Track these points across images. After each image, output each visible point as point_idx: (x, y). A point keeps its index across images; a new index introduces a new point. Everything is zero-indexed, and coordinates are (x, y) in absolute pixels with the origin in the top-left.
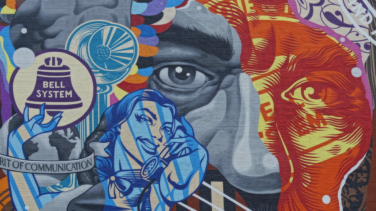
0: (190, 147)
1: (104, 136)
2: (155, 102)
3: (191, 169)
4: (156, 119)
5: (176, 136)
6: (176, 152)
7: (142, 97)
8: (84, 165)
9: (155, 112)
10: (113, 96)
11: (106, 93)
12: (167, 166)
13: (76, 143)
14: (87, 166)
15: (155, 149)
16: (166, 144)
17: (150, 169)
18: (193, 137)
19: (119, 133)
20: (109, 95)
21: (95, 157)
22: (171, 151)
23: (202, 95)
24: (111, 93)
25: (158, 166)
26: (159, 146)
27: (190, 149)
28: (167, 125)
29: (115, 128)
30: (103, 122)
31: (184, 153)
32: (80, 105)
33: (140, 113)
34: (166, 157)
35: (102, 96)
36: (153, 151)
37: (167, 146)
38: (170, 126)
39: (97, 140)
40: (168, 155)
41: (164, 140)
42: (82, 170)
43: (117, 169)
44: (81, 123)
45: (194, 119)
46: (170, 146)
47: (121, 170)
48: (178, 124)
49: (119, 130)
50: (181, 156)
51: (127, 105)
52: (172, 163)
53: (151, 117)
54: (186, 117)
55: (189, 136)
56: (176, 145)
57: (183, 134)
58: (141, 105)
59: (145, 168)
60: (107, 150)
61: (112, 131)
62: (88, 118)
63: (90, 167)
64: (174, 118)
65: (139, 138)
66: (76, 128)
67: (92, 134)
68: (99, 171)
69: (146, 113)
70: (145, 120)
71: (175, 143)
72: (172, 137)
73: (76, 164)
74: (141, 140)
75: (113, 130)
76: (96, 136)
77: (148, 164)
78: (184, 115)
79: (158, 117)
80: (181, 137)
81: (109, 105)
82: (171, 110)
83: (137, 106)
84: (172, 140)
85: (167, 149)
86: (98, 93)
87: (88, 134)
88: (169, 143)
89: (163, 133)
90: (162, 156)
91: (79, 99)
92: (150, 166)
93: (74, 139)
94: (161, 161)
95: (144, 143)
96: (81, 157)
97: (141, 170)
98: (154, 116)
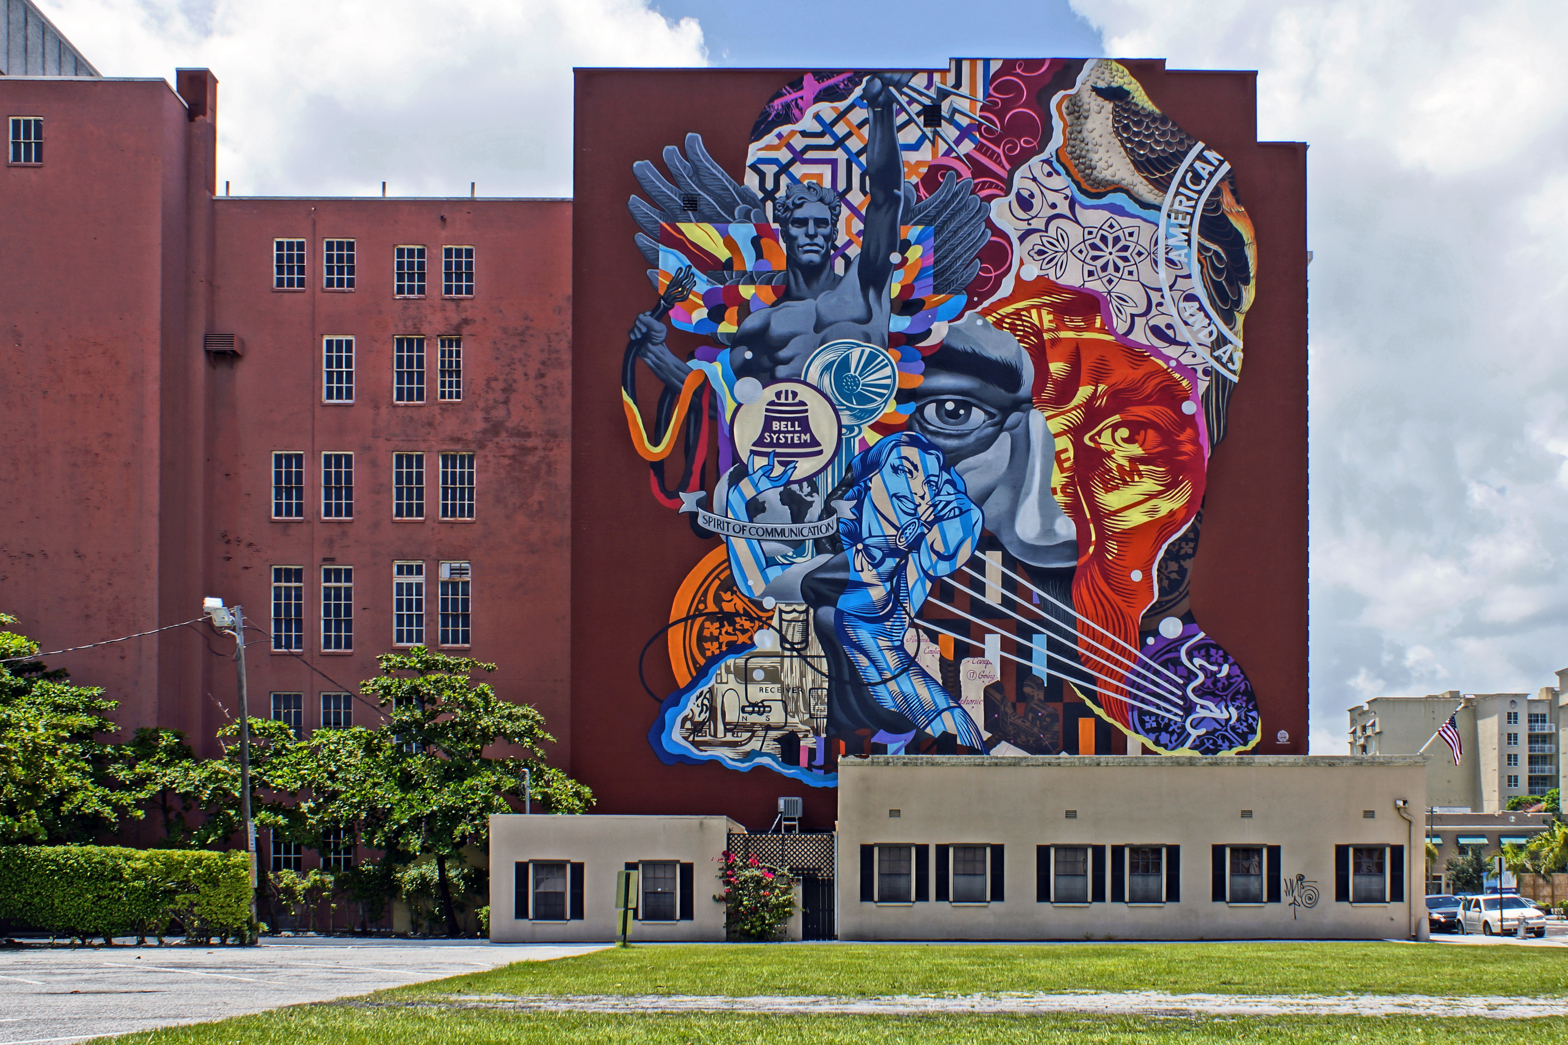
0: (961, 506)
1: (851, 492)
2: (916, 449)
3: (961, 535)
4: (917, 471)
5: (943, 492)
6: (942, 513)
7: (900, 441)
8: (824, 529)
9: (917, 461)
10: (863, 441)
11: (854, 437)
12: (930, 530)
13: (813, 502)
14: (827, 530)
15: (915, 510)
16: (930, 503)
17: (908, 535)
18: (965, 494)
19: (870, 488)
20: (857, 439)
21: (838, 519)
22: (936, 512)
23: (978, 439)
24: (860, 437)
25: (919, 531)
26: (920, 505)
27: (960, 509)
28: (932, 478)
29: (865, 482)
30: (849, 475)
31: (952, 514)
32: (820, 452)
33: (897, 463)
34: (929, 520)
35: (848, 440)
36: (913, 512)
37: (931, 506)
38: (936, 479)
39: (841, 497)
40: (932, 517)
41: (928, 497)
42: (821, 535)
43: (865, 534)
44: (822, 476)
45: (968, 470)
46: (935, 506)
47: (871, 536)
48: (945, 476)
49: (870, 485)
50: (948, 518)
51: (880, 453)
52: (936, 527)
53: (912, 468)
54: (958, 467)
55: (959, 492)
56: (943, 504)
57: (952, 491)
58: (899, 452)
59: (902, 534)
60: (853, 510)
61: (861, 486)
62: (830, 468)
64: (941, 469)
65: (895, 495)
66: (815, 483)
67: (835, 490)
68: (842, 537)
69: (906, 463)
70: (904, 471)
71: (941, 501)
72: (938, 494)
73: (814, 528)
74: (898, 498)
75: (862, 484)
76: (840, 492)
77: (906, 528)
78: (954, 465)
79: (920, 467)
80: (949, 494)
81: (857, 452)
82: (938, 458)
83: (894, 454)
84: (937, 498)
85: (932, 509)
86: (843, 437)
87: (830, 490)
88: (933, 501)
89: (926, 488)
90: (923, 518)
91: (819, 445)
92: (908, 531)
93: (812, 496)
94: (923, 524)
95: (901, 501)
96: (820, 518)
97: (896, 536)
98: (916, 467)
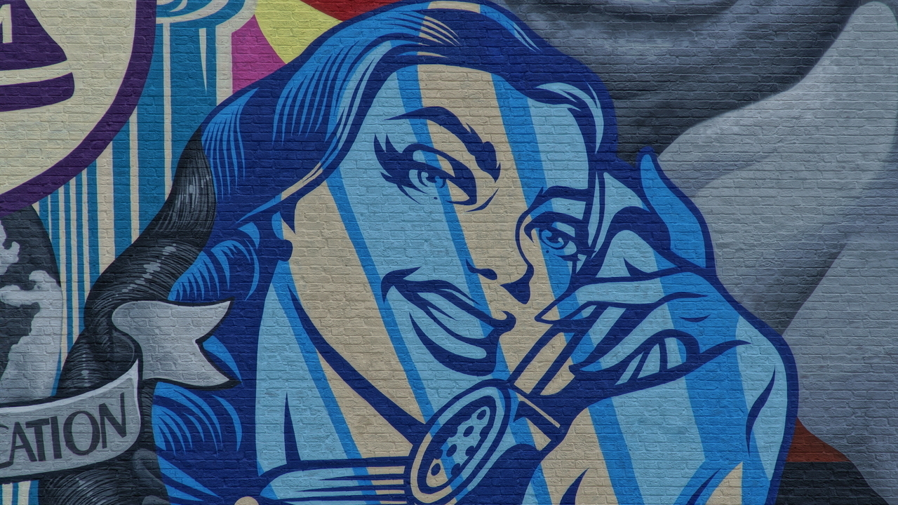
2: (487, 76)
3: (694, 456)
4: (494, 171)
7: (414, 43)
8: (82, 433)
9: (492, 130)
10: (250, 37)
11: (211, 23)
13: (35, 308)
14: (98, 437)
16: (554, 315)
17: (459, 457)
18: (709, 273)
19: (285, 250)
20: (225, 32)
21: (146, 386)
24: (238, 21)
25: (509, 441)
27: (689, 343)
28: (559, 205)
30: (192, 189)
32: (62, 89)
33: (402, 136)
34: (552, 389)
35: (186, 35)
37: (556, 328)
39: (157, 291)
40: (564, 378)
41: (542, 291)
42: (70, 461)
43: (269, 454)
44: (67, 195)
45: (713, 169)
46: (575, 326)
47: (294, 463)
49: (286, 233)
50: (637, 384)
52: (583, 422)
53: (469, 160)
54: (665, 158)
55: (683, 266)
58: (410, 91)
59: (433, 452)
60: (215, 346)
61: (245, 238)
62: (105, 160)
63: (117, 445)
64: (599, 162)
65: (396, 279)
66: (39, 222)
67: (129, 256)
68: (166, 467)
70: (435, 174)
71: (602, 307)
72: (589, 275)
74: (412, 292)
75: (251, 230)
76: (152, 267)
77: (450, 428)
78: (656, 146)
80: (636, 275)
86: (164, 22)
87: (107, 257)
90: (527, 382)
91: (55, 54)
92: (461, 442)
93: (27, 286)
94: (524, 411)
95: (424, 305)
97: (407, 462)
98: (486, 155)
